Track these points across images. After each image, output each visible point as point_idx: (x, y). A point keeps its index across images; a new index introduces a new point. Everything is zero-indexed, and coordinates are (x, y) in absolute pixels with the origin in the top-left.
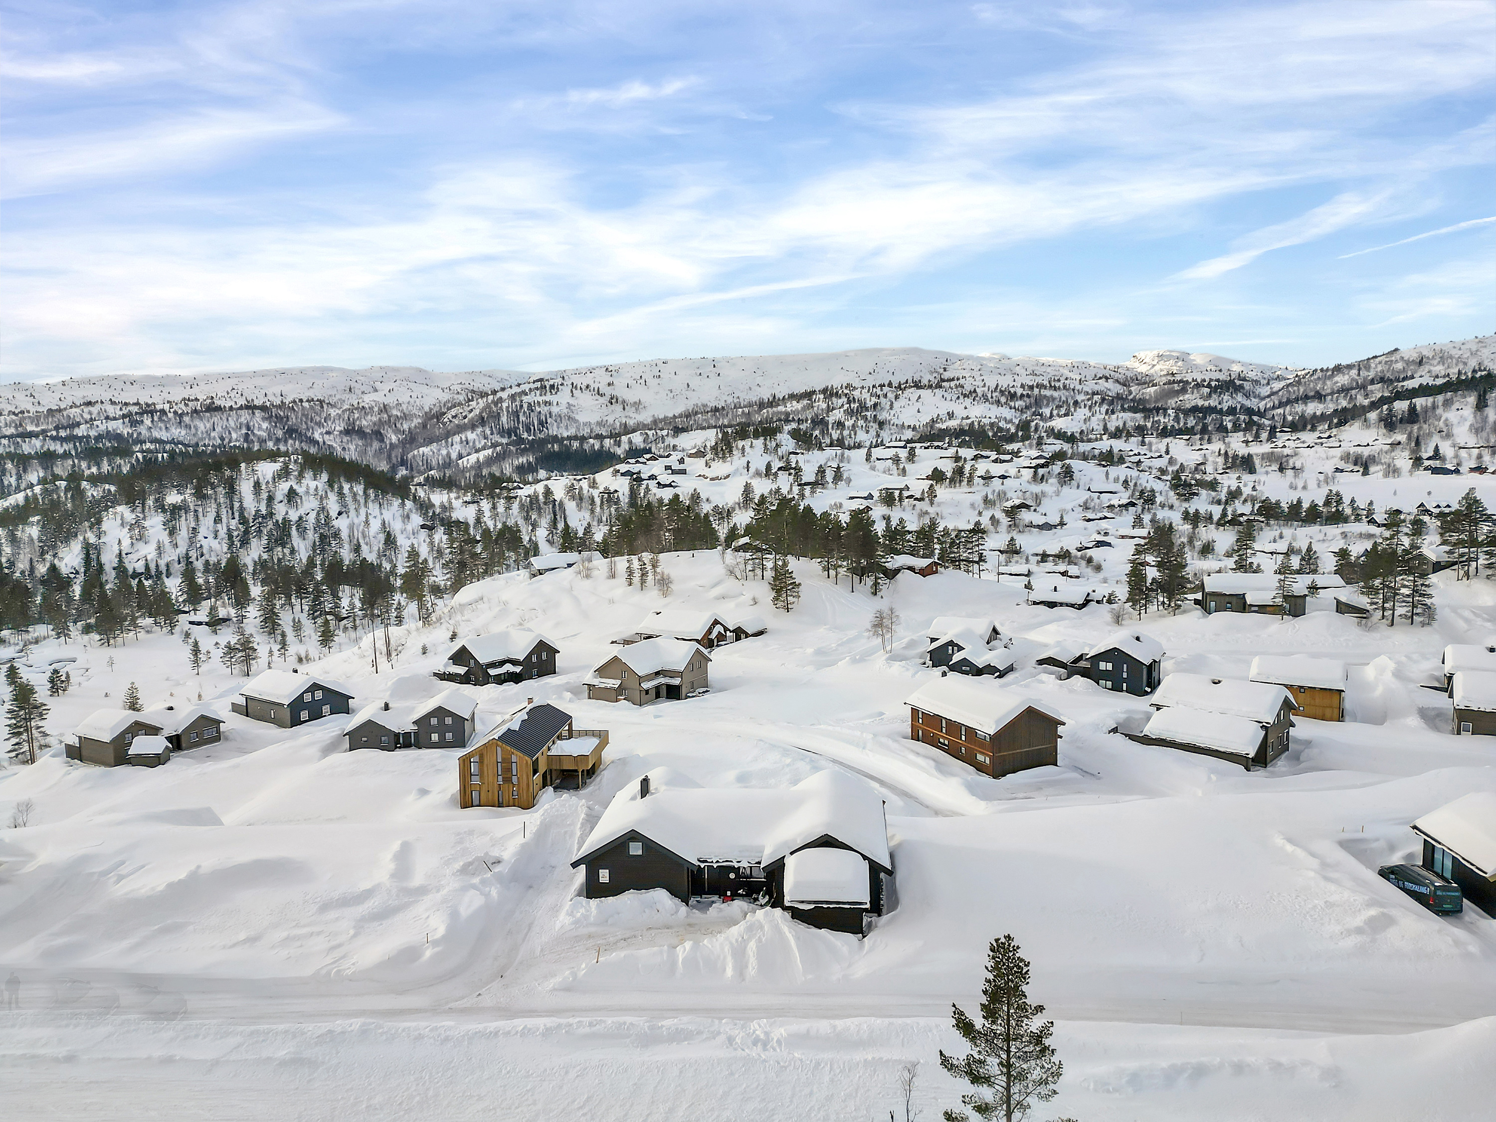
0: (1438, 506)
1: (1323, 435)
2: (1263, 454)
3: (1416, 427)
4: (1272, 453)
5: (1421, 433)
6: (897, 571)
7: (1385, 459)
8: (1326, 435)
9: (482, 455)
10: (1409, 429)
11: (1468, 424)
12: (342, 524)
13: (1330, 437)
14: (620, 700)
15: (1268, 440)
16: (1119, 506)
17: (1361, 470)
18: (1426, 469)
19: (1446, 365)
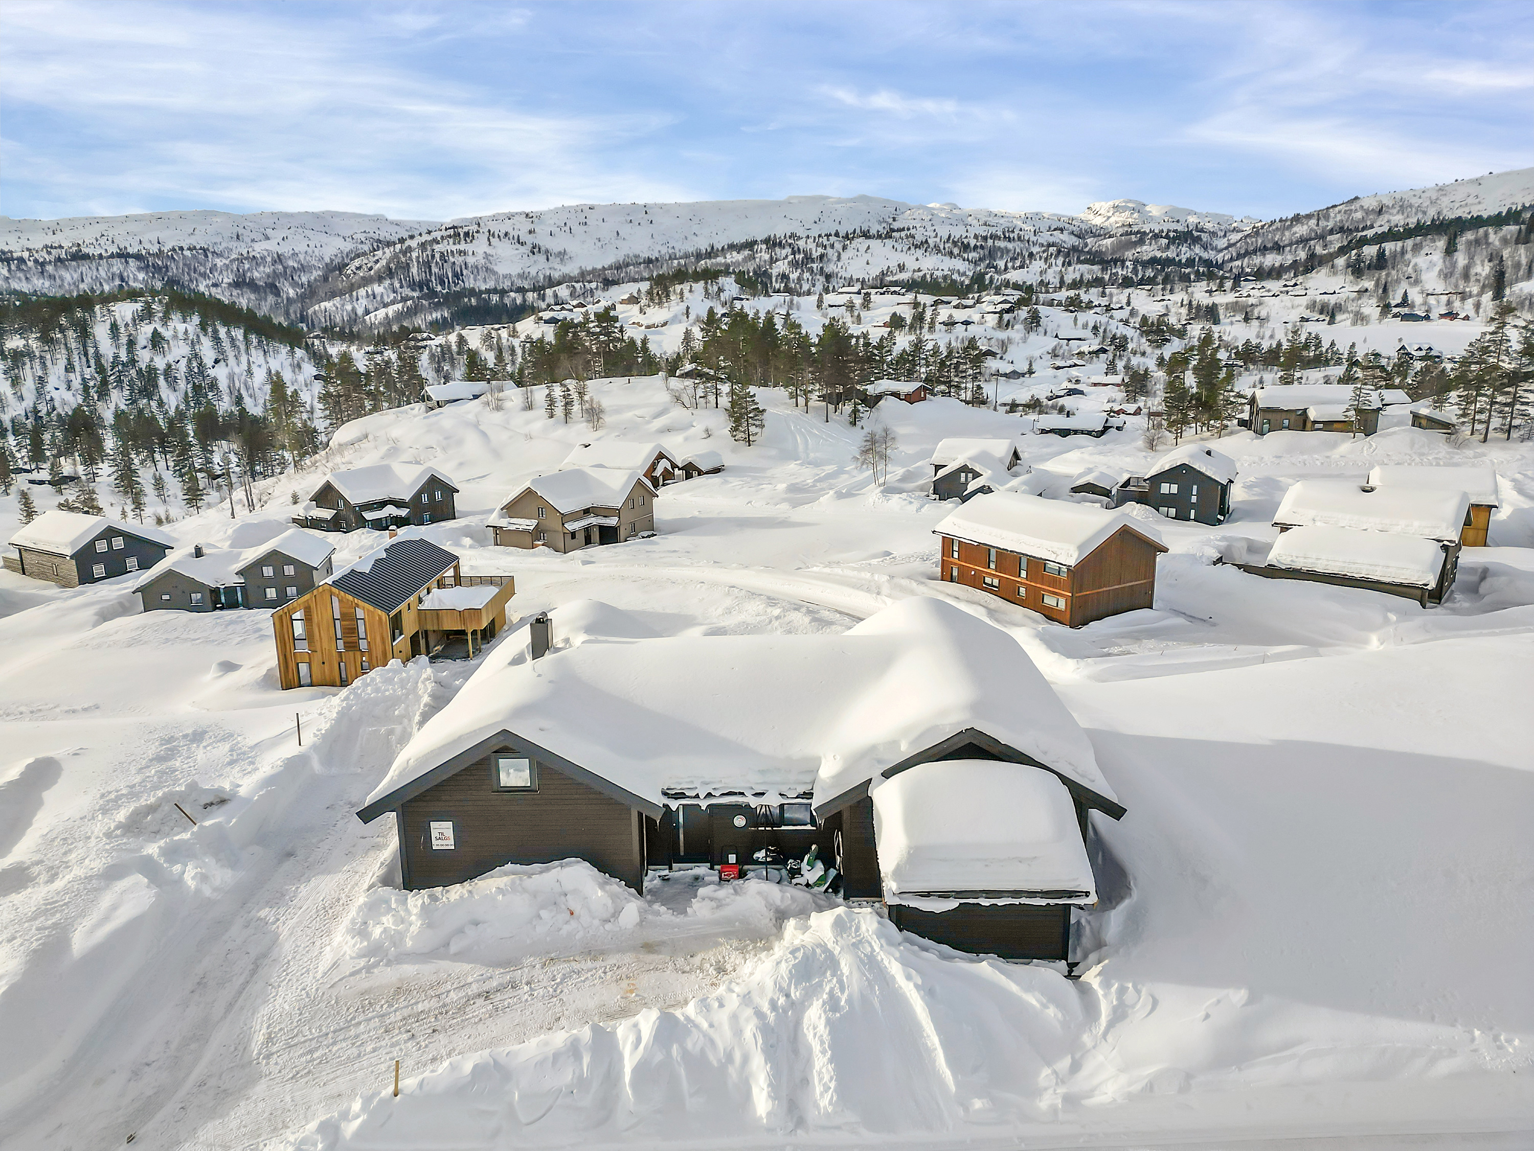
0: (1420, 349)
1: (1288, 283)
2: (1227, 304)
3: (1384, 273)
4: (1237, 302)
5: (1390, 279)
6: (879, 397)
7: (1352, 307)
8: (1292, 283)
9: (391, 310)
10: (1377, 275)
11: (1437, 269)
12: (220, 374)
13: (1296, 285)
14: (537, 546)
15: (1232, 290)
16: (1090, 353)
17: (1328, 319)
18: (1395, 316)
19: (1406, 214)
